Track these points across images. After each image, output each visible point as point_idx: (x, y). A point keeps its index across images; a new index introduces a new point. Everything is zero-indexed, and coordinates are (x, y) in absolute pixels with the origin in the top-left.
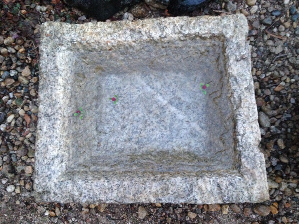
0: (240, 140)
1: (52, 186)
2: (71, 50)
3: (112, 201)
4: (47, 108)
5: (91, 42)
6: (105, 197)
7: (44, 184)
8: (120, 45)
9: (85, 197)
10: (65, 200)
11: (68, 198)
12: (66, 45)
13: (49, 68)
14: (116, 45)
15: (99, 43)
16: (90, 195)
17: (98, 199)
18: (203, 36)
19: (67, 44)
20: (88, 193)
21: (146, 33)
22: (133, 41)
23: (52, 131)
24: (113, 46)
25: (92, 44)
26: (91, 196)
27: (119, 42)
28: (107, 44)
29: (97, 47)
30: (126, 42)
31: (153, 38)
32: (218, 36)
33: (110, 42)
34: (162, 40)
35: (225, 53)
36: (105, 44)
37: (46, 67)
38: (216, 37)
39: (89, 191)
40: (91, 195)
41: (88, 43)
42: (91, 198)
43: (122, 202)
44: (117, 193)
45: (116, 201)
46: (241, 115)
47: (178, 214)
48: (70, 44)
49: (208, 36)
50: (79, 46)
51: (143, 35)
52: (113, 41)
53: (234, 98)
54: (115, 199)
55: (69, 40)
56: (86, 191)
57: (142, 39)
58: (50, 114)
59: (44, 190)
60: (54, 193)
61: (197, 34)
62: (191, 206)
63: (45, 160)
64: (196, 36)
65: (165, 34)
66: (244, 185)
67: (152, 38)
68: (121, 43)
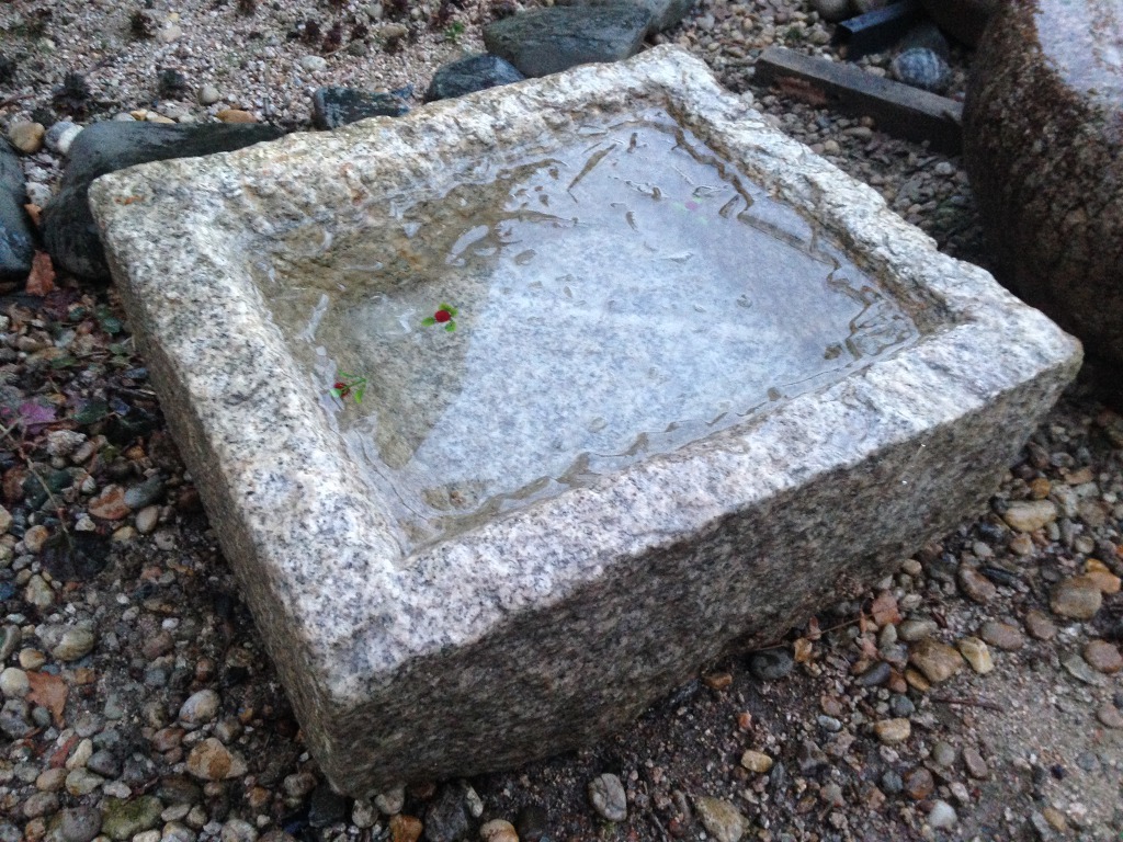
1: (389, 587)
3: (652, 540)
4: (225, 377)
5: (290, 178)
6: (615, 533)
7: (350, 595)
8: (387, 173)
9: (539, 569)
10: (467, 621)
11: (475, 610)
12: (207, 207)
13: (177, 267)
14: (372, 173)
15: (316, 179)
16: (554, 554)
17: (595, 552)
18: (609, 99)
19: (212, 205)
20: (543, 551)
21: (448, 126)
22: (421, 154)
23: (285, 429)
24: (366, 181)
25: (298, 185)
26: (561, 557)
27: (380, 161)
28: (345, 176)
29: (313, 197)
30: (400, 161)
31: (474, 133)
32: (644, 92)
33: (352, 167)
34: (503, 136)
35: (690, 115)
36: (336, 178)
37: (166, 270)
38: (642, 97)
39: (546, 545)
40: (560, 550)
41: (281, 185)
42: (566, 562)
43: (682, 527)
45: (661, 533)
46: (842, 206)
48: (220, 202)
49: (621, 98)
50: (252, 205)
51: (442, 133)
52: (360, 163)
53: (790, 187)
54: (654, 526)
55: (216, 190)
56: (530, 549)
57: (445, 143)
58: (246, 392)
59: (356, 621)
60: (408, 610)
61: (589, 98)
62: (870, 704)
63: (310, 521)
64: (590, 105)
65: (504, 116)
67: (472, 137)
68: (388, 166)
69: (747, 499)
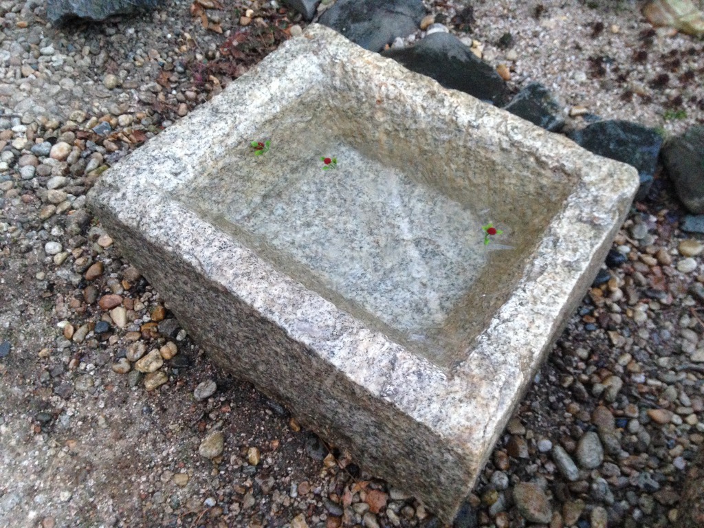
0: (492, 326)
1: (131, 184)
2: (323, 71)
3: (194, 262)
4: (224, 102)
5: (359, 71)
6: (191, 247)
7: (123, 175)
8: (399, 101)
9: (161, 228)
10: (129, 216)
11: (134, 216)
12: (321, 57)
13: (274, 64)
14: (392, 96)
15: (369, 79)
16: (170, 230)
17: (177, 243)
18: (544, 159)
19: (324, 58)
20: (170, 226)
21: (451, 106)
22: (422, 106)
23: (202, 127)
24: (387, 97)
25: (359, 76)
26: (170, 232)
27: (400, 94)
28: (380, 87)
29: (362, 85)
30: (409, 101)
31: (457, 118)
32: (569, 172)
33: (386, 86)
34: (470, 130)
35: (566, 199)
36: (376, 86)
37: (271, 62)
38: (566, 173)
39: (174, 225)
40: (173, 231)
41: (354, 71)
42: (168, 235)
43: (208, 271)
44: (213, 253)
45: (200, 264)
46: (524, 291)
47: (274, 506)
48: (328, 60)
49: (552, 164)
50: (338, 71)
51: (444, 106)
52: (391, 88)
53: (533, 265)
54: (202, 260)
55: (332, 54)
56: (170, 221)
57: (439, 110)
58: (220, 111)
59: (114, 182)
60: (124, 194)
61: (534, 150)
62: (313, 510)
63: (156, 152)
64: (531, 154)
65: (480, 121)
66: (442, 392)
67: (454, 118)
68: (402, 98)
69: (239, 293)
